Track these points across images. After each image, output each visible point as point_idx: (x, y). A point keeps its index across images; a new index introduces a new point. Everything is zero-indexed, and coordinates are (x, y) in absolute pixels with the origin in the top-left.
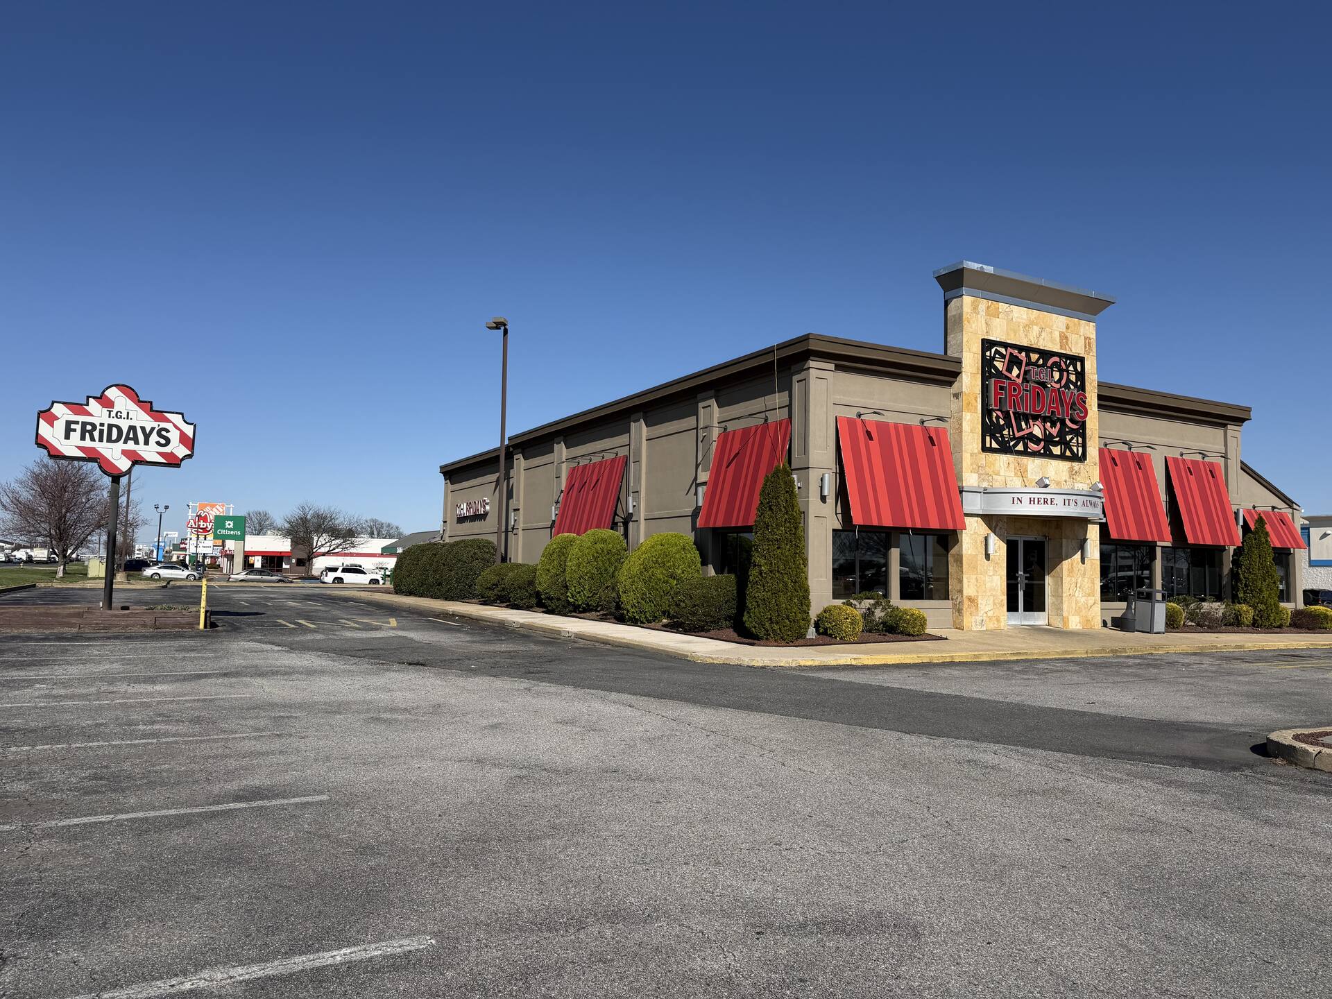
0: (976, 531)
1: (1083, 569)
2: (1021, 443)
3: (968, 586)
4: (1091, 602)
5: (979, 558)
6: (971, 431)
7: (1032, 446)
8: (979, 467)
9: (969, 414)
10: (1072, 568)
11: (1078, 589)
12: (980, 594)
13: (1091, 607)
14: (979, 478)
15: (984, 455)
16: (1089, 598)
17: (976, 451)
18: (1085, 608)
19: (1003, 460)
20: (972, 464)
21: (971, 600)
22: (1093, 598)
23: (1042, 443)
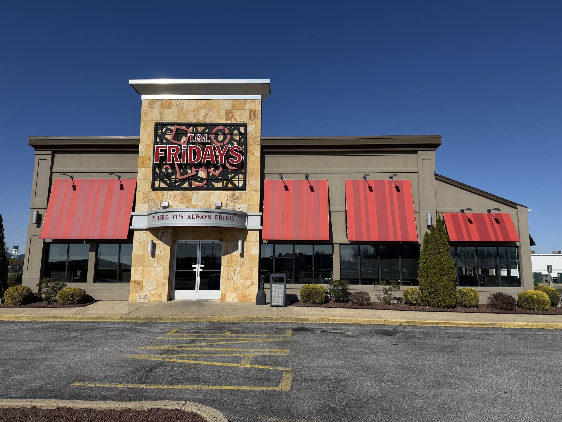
0: (145, 239)
1: (242, 261)
2: (187, 183)
3: (135, 274)
4: (249, 282)
5: (146, 256)
6: (144, 179)
7: (195, 184)
8: (149, 200)
9: (143, 168)
10: (231, 261)
11: (236, 275)
12: (144, 278)
13: (248, 287)
14: (149, 206)
15: (154, 192)
16: (247, 281)
17: (147, 190)
18: (242, 287)
19: (170, 194)
20: (143, 199)
21: (136, 282)
22: (251, 281)
23: (205, 182)
